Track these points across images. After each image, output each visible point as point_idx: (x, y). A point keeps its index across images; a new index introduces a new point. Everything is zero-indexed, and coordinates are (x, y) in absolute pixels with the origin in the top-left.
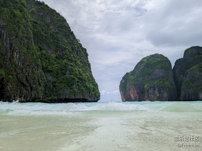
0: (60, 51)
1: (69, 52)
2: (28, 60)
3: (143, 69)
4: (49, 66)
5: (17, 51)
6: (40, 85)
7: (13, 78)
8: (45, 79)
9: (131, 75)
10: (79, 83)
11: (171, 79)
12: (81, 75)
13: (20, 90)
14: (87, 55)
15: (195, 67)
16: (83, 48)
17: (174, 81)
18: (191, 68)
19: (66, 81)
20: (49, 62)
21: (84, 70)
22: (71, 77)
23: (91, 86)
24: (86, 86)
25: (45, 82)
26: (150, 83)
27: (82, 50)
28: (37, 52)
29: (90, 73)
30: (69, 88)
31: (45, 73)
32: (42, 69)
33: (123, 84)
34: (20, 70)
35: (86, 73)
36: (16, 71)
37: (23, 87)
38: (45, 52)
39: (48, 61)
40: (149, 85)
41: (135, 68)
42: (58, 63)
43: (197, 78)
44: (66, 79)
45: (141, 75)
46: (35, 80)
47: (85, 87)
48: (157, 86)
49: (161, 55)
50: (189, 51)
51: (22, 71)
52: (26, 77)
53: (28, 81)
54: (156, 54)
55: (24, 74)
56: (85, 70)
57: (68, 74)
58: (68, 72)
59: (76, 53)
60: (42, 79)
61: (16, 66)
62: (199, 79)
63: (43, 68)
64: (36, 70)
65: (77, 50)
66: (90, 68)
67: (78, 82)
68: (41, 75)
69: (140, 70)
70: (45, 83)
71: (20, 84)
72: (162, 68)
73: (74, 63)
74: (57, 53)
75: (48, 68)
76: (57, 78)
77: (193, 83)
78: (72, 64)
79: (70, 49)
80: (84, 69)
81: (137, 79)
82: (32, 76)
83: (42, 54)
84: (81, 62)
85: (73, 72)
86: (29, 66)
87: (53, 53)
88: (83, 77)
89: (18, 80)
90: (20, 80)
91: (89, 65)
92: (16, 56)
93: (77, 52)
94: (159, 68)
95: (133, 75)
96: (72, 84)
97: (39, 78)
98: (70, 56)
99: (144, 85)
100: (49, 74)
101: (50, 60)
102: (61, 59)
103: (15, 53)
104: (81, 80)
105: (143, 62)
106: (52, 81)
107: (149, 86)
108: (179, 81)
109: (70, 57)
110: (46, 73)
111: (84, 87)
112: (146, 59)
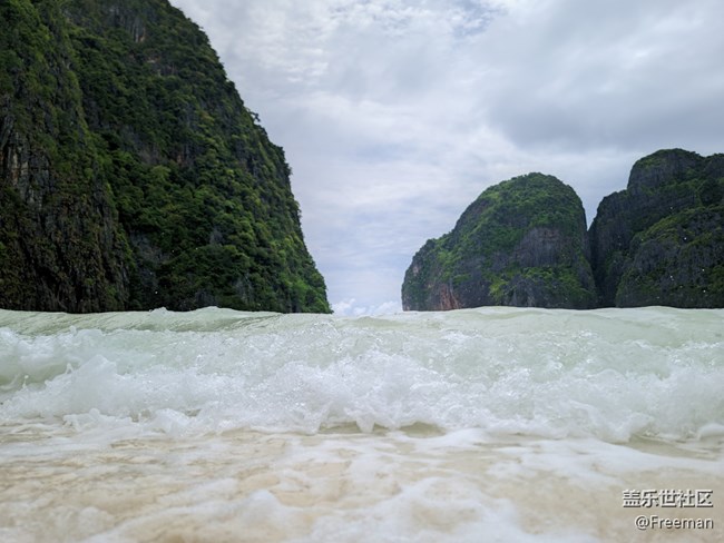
0: (185, 155)
1: (220, 159)
2: (65, 184)
3: (488, 226)
4: (146, 210)
5: (20, 149)
6: (110, 277)
7: (8, 253)
8: (129, 257)
9: (444, 247)
10: (257, 275)
11: (584, 266)
12: (262, 243)
13: (34, 294)
14: (285, 171)
15: (664, 222)
16: (270, 144)
17: (591, 271)
18: (651, 228)
19: (208, 267)
20: (146, 196)
21: (275, 228)
22: (226, 251)
23: (302, 284)
24: (283, 287)
25: (131, 267)
26: (509, 279)
27: (269, 153)
28: (96, 156)
29: (297, 237)
30: (219, 291)
31: (129, 234)
32: (117, 218)
33: (415, 279)
34: (36, 220)
35: (281, 237)
36: (18, 224)
37: (45, 286)
38: (127, 155)
39: (140, 191)
40: (507, 283)
41: (460, 222)
42: (178, 199)
43: (671, 261)
44: (208, 257)
45: (479, 247)
46: (92, 261)
47: (279, 290)
48: (534, 289)
49: (552, 179)
50: (647, 167)
51: (44, 226)
52: (59, 250)
53: (64, 264)
54: (532, 175)
55: (50, 237)
56: (278, 225)
57: (217, 238)
58: (215, 234)
59: (244, 162)
60: (117, 257)
61: (17, 206)
62: (675, 265)
63: (121, 216)
64: (94, 221)
65: (250, 152)
66: (296, 218)
67: (252, 270)
68: (114, 240)
69: (475, 230)
70: (130, 273)
71: (34, 273)
72: (552, 224)
73: (238, 199)
74: (176, 160)
75: (142, 217)
76: (177, 253)
77: (655, 279)
78: (229, 203)
79: (223, 149)
80: (274, 222)
81: (463, 262)
82: (80, 244)
83: (116, 162)
84: (263, 195)
85: (235, 233)
86: (68, 206)
87: (158, 163)
88: (270, 252)
89: (28, 259)
90: (36, 260)
91: (293, 209)
92: (19, 170)
93: (249, 161)
94: (544, 225)
95: (450, 250)
96: (229, 279)
97: (106, 254)
98: (224, 174)
99: (489, 284)
100: (145, 240)
101: (147, 188)
102: (189, 184)
103: (15, 157)
104: (266, 262)
105: (487, 202)
106: (155, 267)
107: (504, 287)
108: (608, 272)
109: (223, 178)
110: (136, 235)
111: (275, 289)
112: (497, 193)
